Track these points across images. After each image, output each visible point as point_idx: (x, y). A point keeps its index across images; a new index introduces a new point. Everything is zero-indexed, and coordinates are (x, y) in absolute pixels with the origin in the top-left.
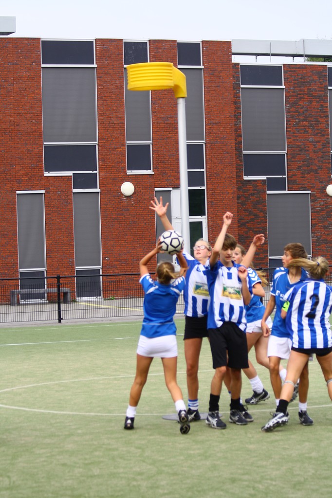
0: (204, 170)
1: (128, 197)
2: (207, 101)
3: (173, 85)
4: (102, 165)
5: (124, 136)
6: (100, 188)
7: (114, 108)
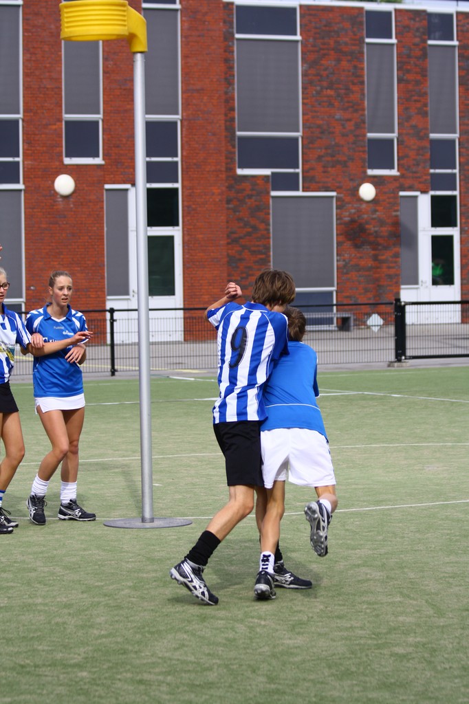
0: (178, 159)
1: (66, 197)
3: (127, 33)
4: (27, 150)
5: (61, 106)
6: (24, 183)
7: (48, 65)
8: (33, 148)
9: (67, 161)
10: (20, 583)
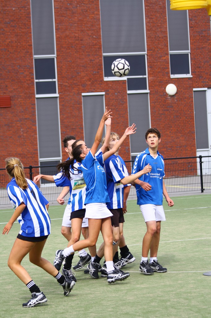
1: (172, 96)
3: (206, 5)
4: (150, 71)
5: (167, 47)
6: (149, 89)
7: (159, 25)
8: (153, 70)
9: (172, 76)
10: (162, 308)
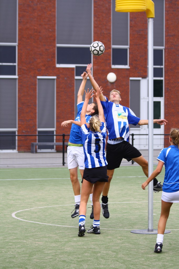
0: (163, 67)
1: (112, 83)
2: (167, 20)
3: (145, 9)
5: (110, 42)
8: (97, 61)
